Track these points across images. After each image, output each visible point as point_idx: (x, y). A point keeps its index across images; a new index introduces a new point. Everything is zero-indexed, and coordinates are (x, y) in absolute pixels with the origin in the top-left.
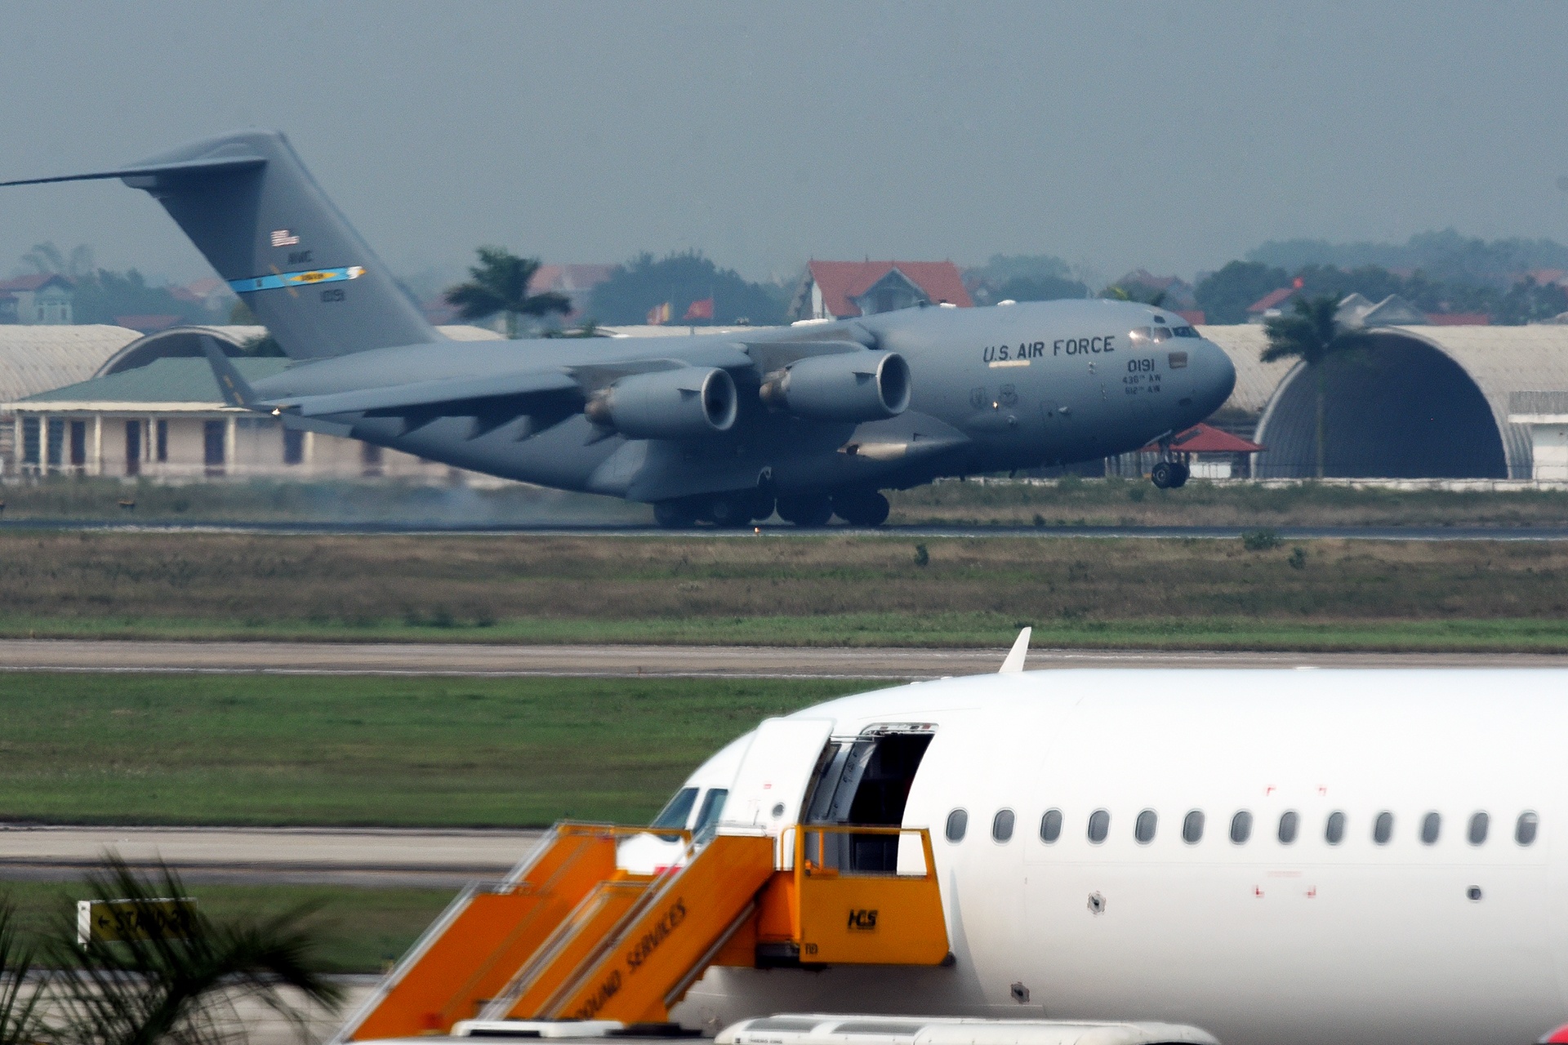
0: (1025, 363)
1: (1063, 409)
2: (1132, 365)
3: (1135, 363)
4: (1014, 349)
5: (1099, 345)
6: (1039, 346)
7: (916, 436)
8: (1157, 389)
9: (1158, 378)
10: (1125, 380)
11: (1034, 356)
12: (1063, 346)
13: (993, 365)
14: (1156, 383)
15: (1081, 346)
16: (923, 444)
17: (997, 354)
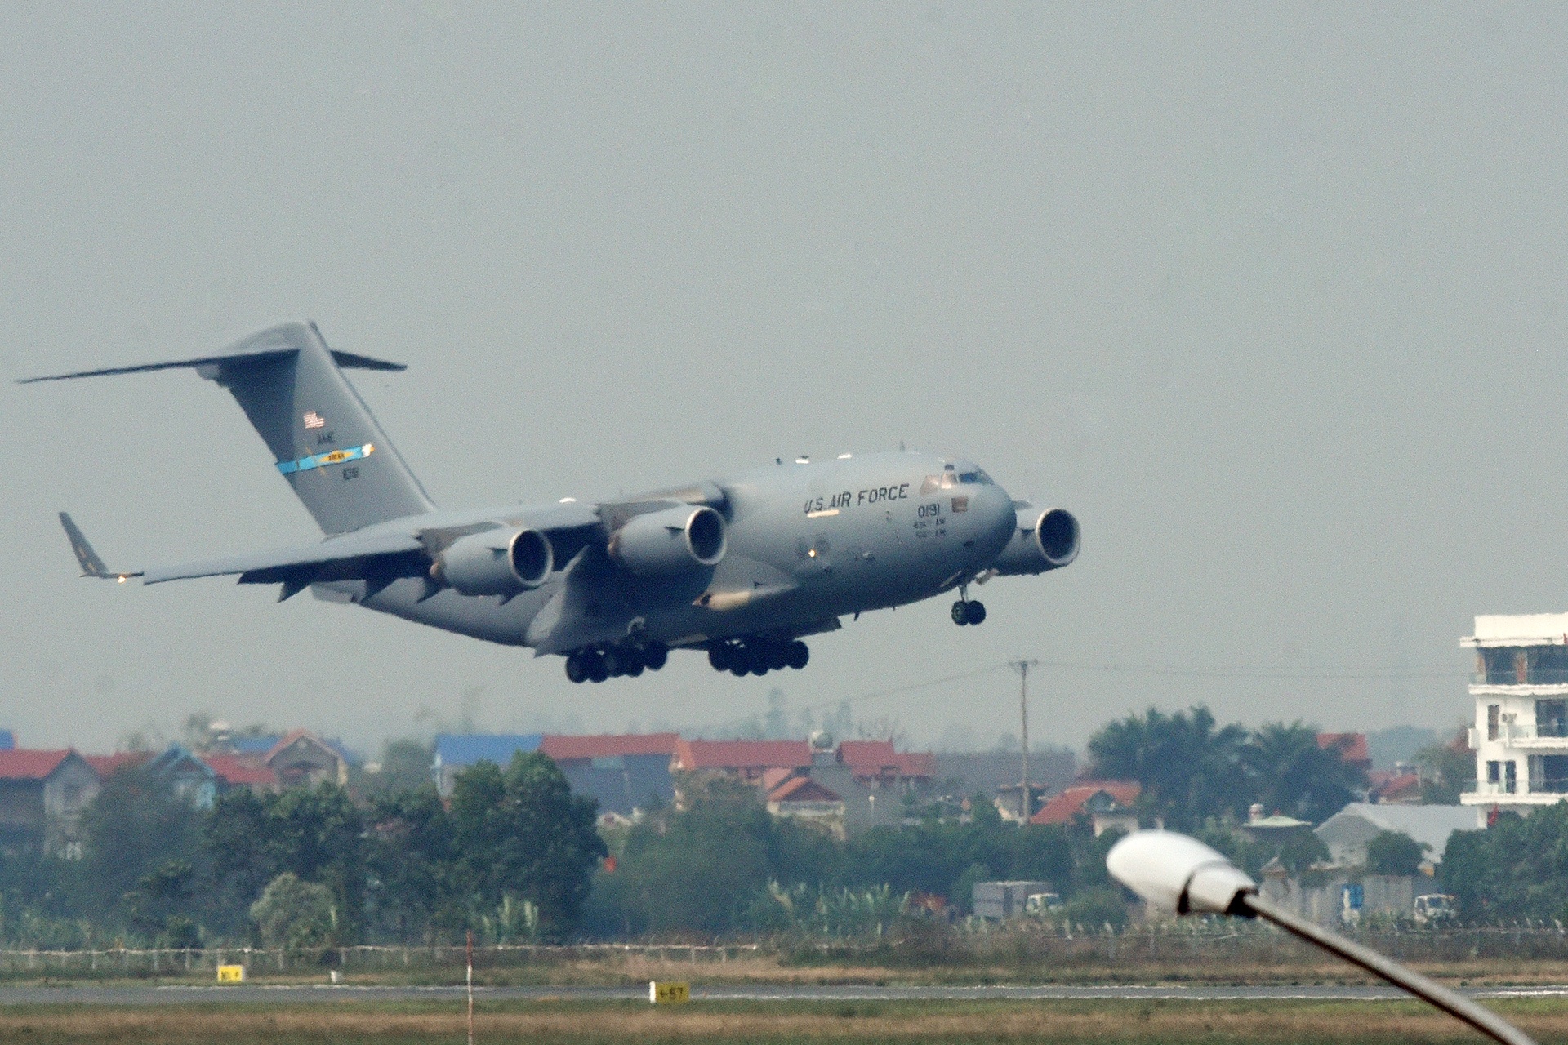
0: (834, 512)
1: (866, 555)
2: (922, 510)
3: (924, 508)
4: (827, 501)
5: (895, 493)
6: (847, 497)
7: (756, 585)
8: (943, 532)
9: (943, 521)
10: (916, 526)
11: (842, 505)
12: (866, 496)
13: (810, 515)
14: (940, 527)
15: (882, 493)
16: (762, 592)
17: (814, 505)
